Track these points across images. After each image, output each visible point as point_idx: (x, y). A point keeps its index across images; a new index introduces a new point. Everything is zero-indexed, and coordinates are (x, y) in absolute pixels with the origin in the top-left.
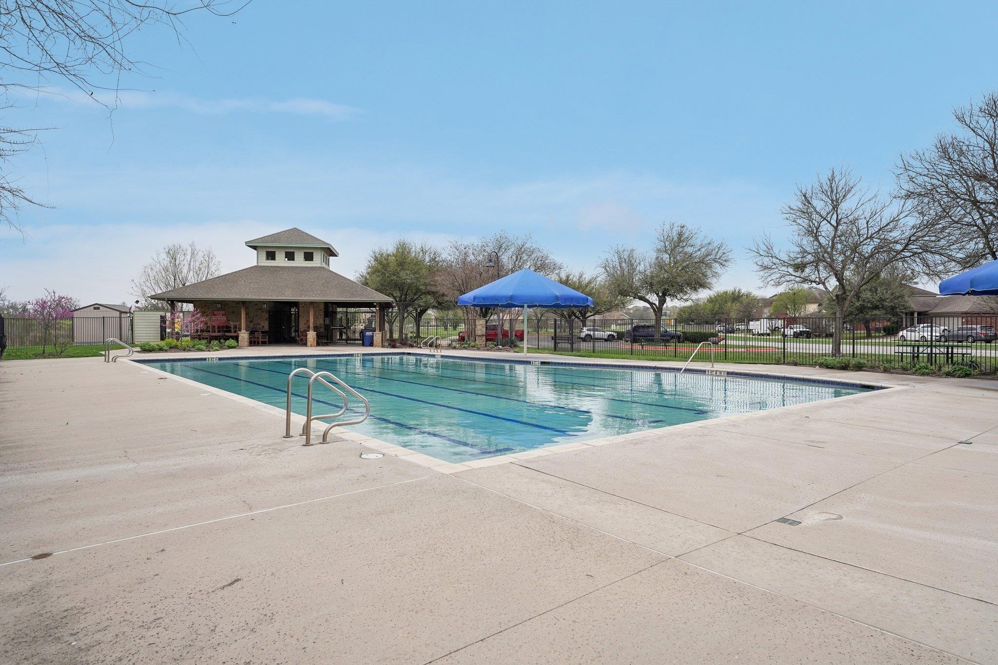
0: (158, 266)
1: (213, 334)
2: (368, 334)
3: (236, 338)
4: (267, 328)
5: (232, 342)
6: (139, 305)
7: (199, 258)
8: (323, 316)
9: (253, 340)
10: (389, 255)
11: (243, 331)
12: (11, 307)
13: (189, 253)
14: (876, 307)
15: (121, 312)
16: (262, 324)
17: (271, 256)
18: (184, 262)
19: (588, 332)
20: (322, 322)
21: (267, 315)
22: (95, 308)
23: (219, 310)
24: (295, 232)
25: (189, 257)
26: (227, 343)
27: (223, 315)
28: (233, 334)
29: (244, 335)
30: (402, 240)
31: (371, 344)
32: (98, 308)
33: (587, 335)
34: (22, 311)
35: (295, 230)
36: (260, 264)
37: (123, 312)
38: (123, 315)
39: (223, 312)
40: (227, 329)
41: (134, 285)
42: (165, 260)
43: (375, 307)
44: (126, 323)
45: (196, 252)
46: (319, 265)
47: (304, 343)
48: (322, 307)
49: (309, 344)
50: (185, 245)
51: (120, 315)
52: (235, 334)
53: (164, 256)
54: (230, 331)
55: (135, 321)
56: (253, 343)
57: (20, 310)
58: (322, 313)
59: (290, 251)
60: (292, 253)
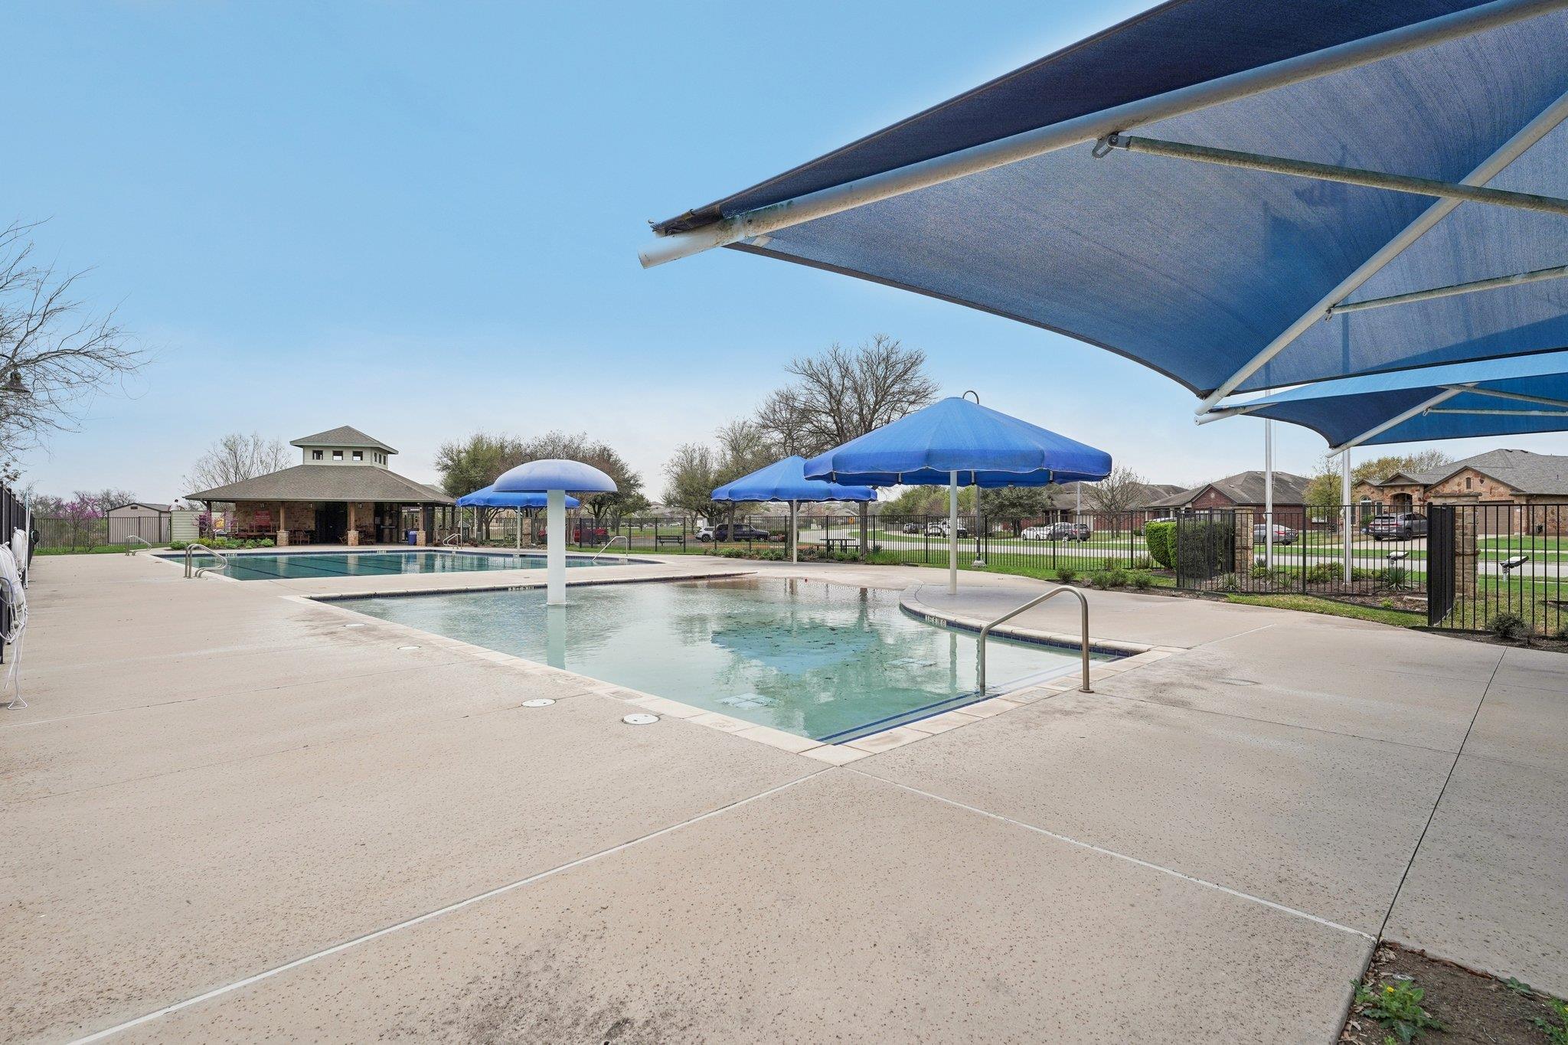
0: (215, 458)
1: (252, 534)
2: (412, 533)
3: (274, 538)
4: (313, 527)
5: (268, 541)
6: (179, 504)
7: (265, 448)
8: (373, 516)
9: (294, 539)
10: (460, 452)
11: (282, 531)
12: (41, 503)
13: (251, 443)
14: (1013, 505)
15: (161, 512)
16: (308, 523)
17: (318, 454)
18: (246, 454)
19: (707, 532)
20: (371, 521)
21: (313, 515)
22: (132, 508)
23: (262, 509)
24: (347, 431)
25: (251, 448)
26: (263, 542)
27: (267, 515)
28: (271, 534)
29: (283, 535)
30: (480, 434)
31: (415, 544)
32: (136, 508)
33: (704, 535)
34: (55, 508)
35: (347, 428)
36: (306, 464)
37: (164, 512)
38: (163, 515)
39: (267, 512)
40: (267, 528)
41: (185, 481)
42: (224, 453)
43: (418, 506)
44: (165, 522)
45: (259, 443)
46: (369, 465)
47: (346, 543)
48: (372, 506)
49: (349, 543)
50: (247, 436)
51: (160, 515)
52: (274, 534)
53: (222, 447)
54: (269, 531)
55: (173, 521)
56: (292, 542)
57: (53, 506)
58: (372, 513)
59: (340, 450)
60: (342, 452)
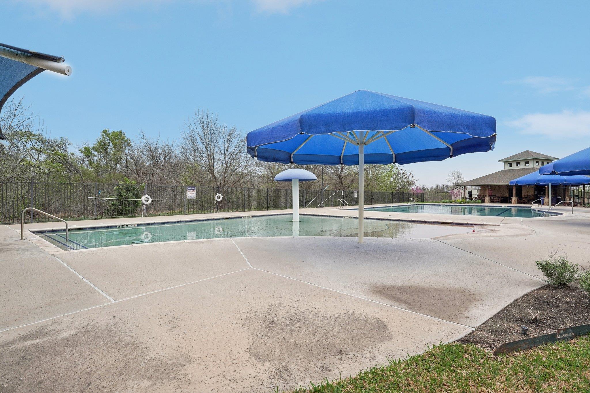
11: (487, 197)
17: (510, 165)
22: (457, 189)
24: (527, 152)
26: (477, 201)
29: (487, 199)
36: (505, 169)
39: (491, 190)
47: (510, 202)
49: (512, 202)
58: (533, 189)
59: (519, 162)
60: (520, 162)
